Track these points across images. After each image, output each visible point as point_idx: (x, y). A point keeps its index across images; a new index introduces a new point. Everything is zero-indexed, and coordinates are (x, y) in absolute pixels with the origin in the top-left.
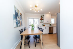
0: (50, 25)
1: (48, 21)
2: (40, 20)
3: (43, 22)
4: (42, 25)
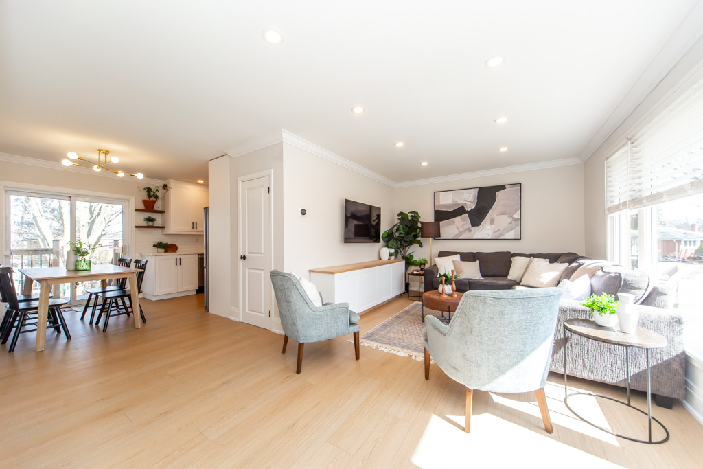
1: (195, 226)
2: (139, 210)
3: (162, 227)
4: (154, 246)
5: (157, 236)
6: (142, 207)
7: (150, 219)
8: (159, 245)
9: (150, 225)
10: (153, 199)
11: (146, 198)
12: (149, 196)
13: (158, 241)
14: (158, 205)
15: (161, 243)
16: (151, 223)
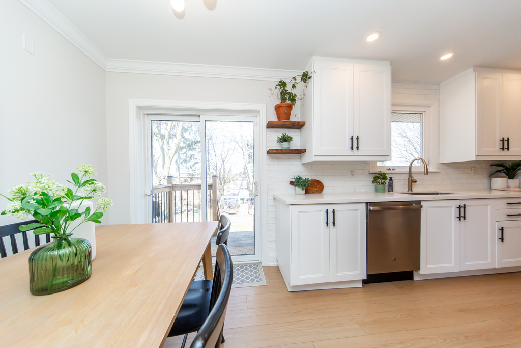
0: (382, 180)
1: (355, 143)
2: (270, 126)
3: (301, 152)
4: (292, 183)
5: (294, 168)
6: (274, 118)
7: (285, 139)
8: (297, 182)
9: (285, 148)
10: (289, 102)
11: (279, 102)
12: (283, 99)
13: (297, 175)
15: (300, 178)
16: (285, 145)
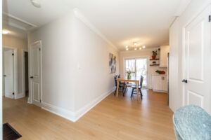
2: (150, 60)
3: (158, 65)
6: (152, 58)
7: (154, 62)
9: (154, 64)
11: (153, 55)
13: (157, 70)
14: (157, 57)
